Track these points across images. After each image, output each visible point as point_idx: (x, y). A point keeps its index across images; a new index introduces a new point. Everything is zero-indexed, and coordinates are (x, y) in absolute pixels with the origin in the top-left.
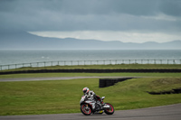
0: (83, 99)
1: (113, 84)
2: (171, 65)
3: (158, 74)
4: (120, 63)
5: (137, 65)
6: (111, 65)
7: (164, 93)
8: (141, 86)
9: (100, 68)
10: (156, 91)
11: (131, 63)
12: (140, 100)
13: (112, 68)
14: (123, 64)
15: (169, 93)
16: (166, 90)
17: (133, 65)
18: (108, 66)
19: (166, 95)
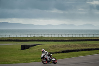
0: (42, 55)
1: (28, 48)
2: (60, 38)
5: (42, 37)
6: (27, 37)
9: (22, 39)
11: (39, 36)
13: (28, 39)
14: (34, 37)
17: (40, 37)
18: (26, 38)
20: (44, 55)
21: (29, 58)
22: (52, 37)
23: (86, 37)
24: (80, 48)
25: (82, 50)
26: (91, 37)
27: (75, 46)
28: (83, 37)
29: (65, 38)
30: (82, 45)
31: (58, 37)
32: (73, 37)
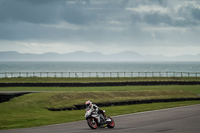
3: (58, 88)
4: (17, 76)
5: (35, 78)
7: (64, 109)
8: (40, 102)
10: (56, 107)
11: (29, 76)
12: (38, 117)
15: (70, 109)
16: (67, 106)
17: (31, 78)
18: (3, 79)
19: (67, 112)
20: (92, 113)
21: (9, 120)
22: (55, 78)
23: (125, 78)
24: (111, 100)
25: (116, 104)
26: (135, 78)
27: (103, 95)
28: (118, 78)
29: (83, 79)
30: (116, 94)
31: (69, 79)
32: (98, 78)
